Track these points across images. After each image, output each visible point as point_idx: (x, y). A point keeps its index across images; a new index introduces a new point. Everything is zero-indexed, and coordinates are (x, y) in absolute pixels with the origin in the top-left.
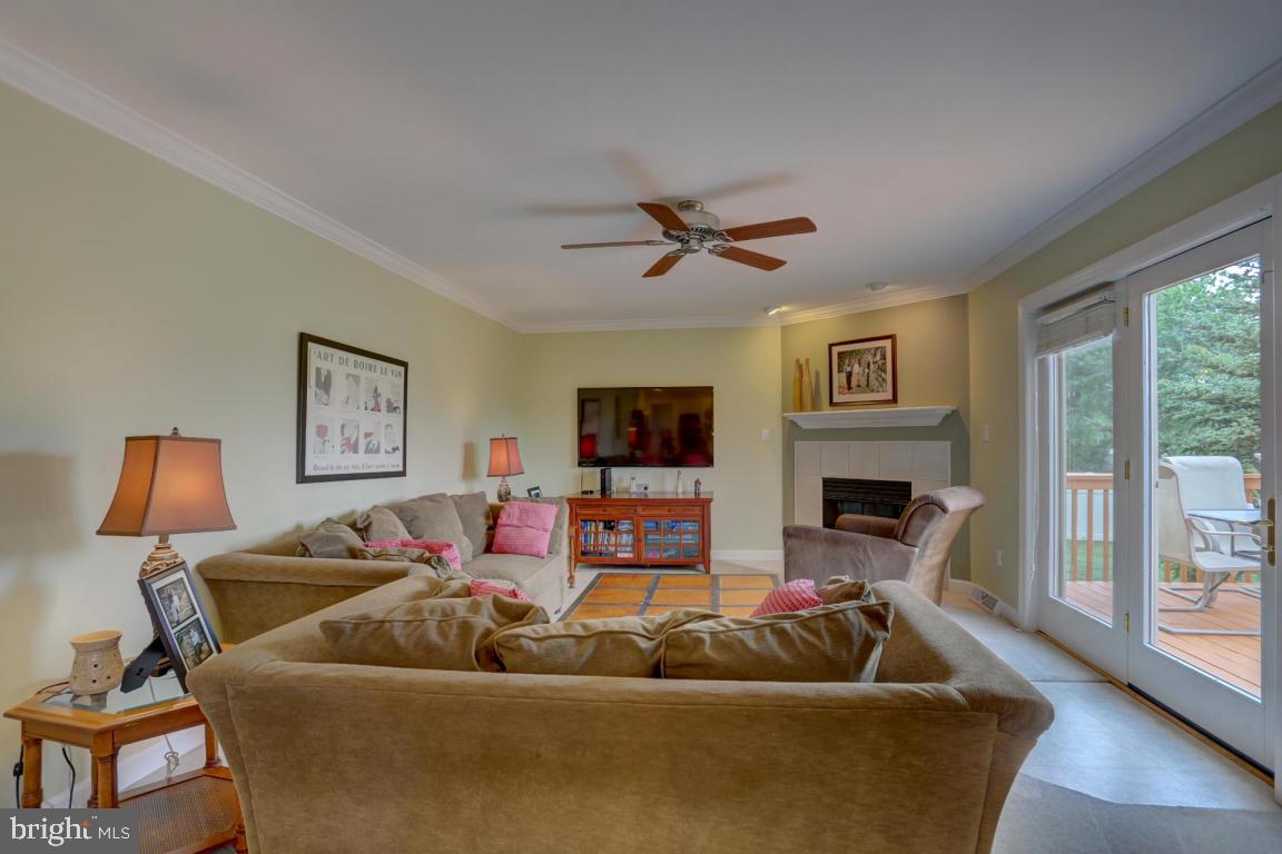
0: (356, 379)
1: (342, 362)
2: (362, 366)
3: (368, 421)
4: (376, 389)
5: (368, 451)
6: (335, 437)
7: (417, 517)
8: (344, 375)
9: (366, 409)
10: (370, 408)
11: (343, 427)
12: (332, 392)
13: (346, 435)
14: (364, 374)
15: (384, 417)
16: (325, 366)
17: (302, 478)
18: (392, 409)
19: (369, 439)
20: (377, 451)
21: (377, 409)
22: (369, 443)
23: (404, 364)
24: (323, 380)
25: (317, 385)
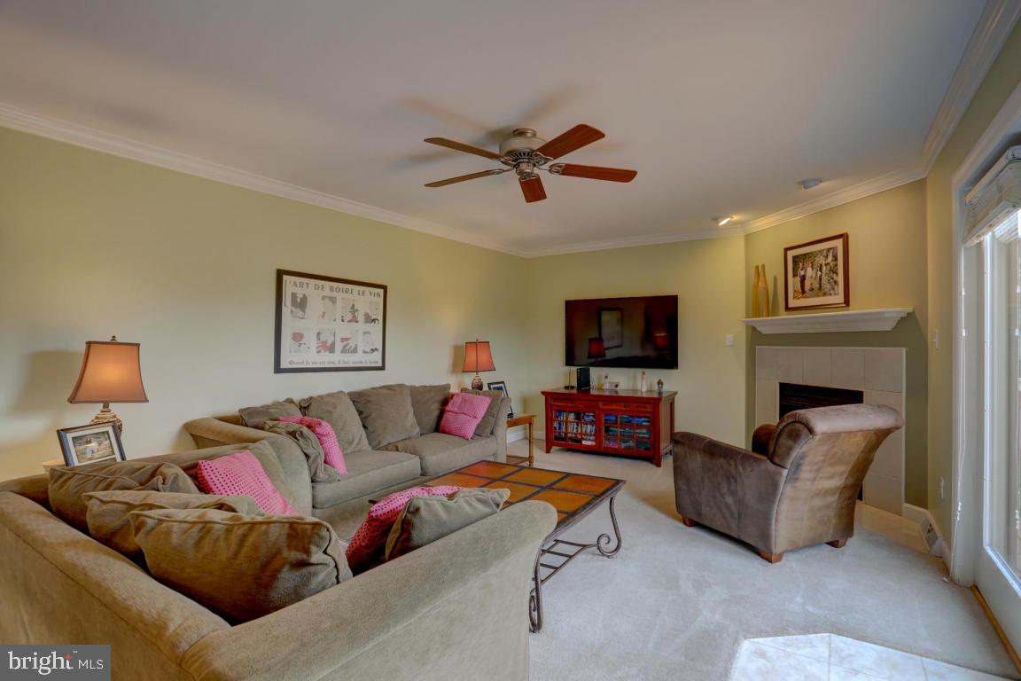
0: (333, 300)
1: (317, 288)
2: (338, 290)
3: (343, 330)
4: (353, 306)
5: (344, 351)
6: (311, 341)
7: (369, 401)
8: (320, 298)
9: (343, 321)
10: (347, 319)
11: (319, 334)
12: (307, 310)
13: (322, 339)
14: (339, 296)
15: (362, 326)
16: (300, 292)
17: (278, 369)
18: (370, 320)
19: (345, 343)
20: (355, 351)
21: (355, 320)
22: (345, 346)
23: (384, 288)
24: (299, 301)
25: (293, 305)
